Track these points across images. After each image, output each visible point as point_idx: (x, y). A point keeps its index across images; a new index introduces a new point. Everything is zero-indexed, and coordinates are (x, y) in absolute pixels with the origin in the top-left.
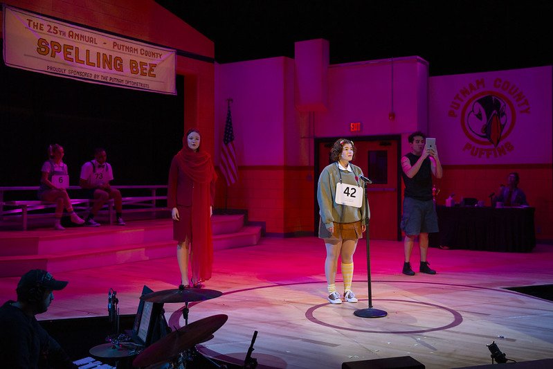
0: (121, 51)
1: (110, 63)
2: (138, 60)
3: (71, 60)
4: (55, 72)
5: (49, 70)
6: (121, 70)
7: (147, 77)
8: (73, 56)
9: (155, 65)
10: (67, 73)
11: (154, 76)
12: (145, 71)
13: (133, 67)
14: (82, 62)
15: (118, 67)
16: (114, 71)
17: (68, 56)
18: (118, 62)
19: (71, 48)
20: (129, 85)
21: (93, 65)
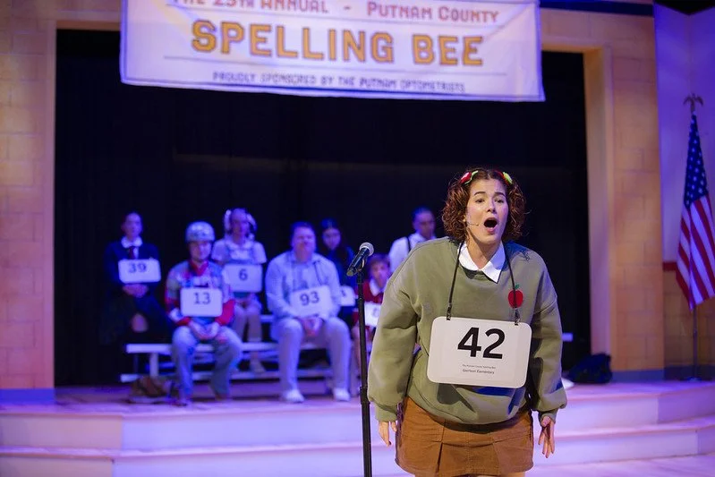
0: (389, 18)
1: (360, 47)
2: (434, 33)
3: (268, 53)
4: (232, 82)
5: (218, 80)
6: (389, 59)
7: (460, 67)
8: (271, 43)
9: (480, 39)
10: (258, 81)
11: (480, 62)
12: (450, 55)
13: (422, 49)
14: (294, 54)
15: (382, 53)
16: (370, 63)
17: (261, 46)
18: (382, 43)
19: (268, 28)
20: (411, 89)
21: (320, 56)
